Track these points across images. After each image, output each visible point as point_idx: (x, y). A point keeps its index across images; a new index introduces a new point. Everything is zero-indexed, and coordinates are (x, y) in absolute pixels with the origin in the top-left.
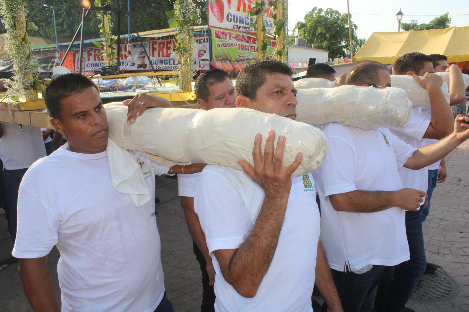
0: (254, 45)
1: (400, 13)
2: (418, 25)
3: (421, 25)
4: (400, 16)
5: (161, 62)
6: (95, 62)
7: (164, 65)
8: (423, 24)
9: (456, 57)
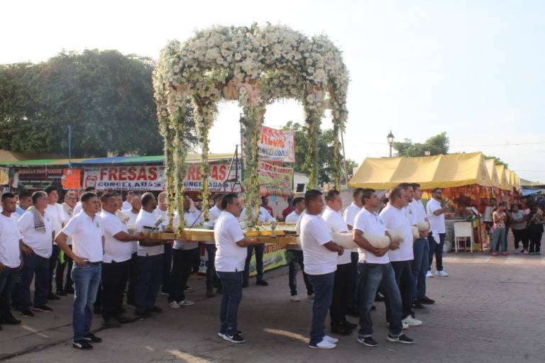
0: (269, 171)
1: (391, 136)
2: (413, 144)
3: (416, 144)
4: (391, 139)
5: (191, 184)
6: (109, 182)
7: (194, 187)
8: (418, 144)
9: (443, 183)
